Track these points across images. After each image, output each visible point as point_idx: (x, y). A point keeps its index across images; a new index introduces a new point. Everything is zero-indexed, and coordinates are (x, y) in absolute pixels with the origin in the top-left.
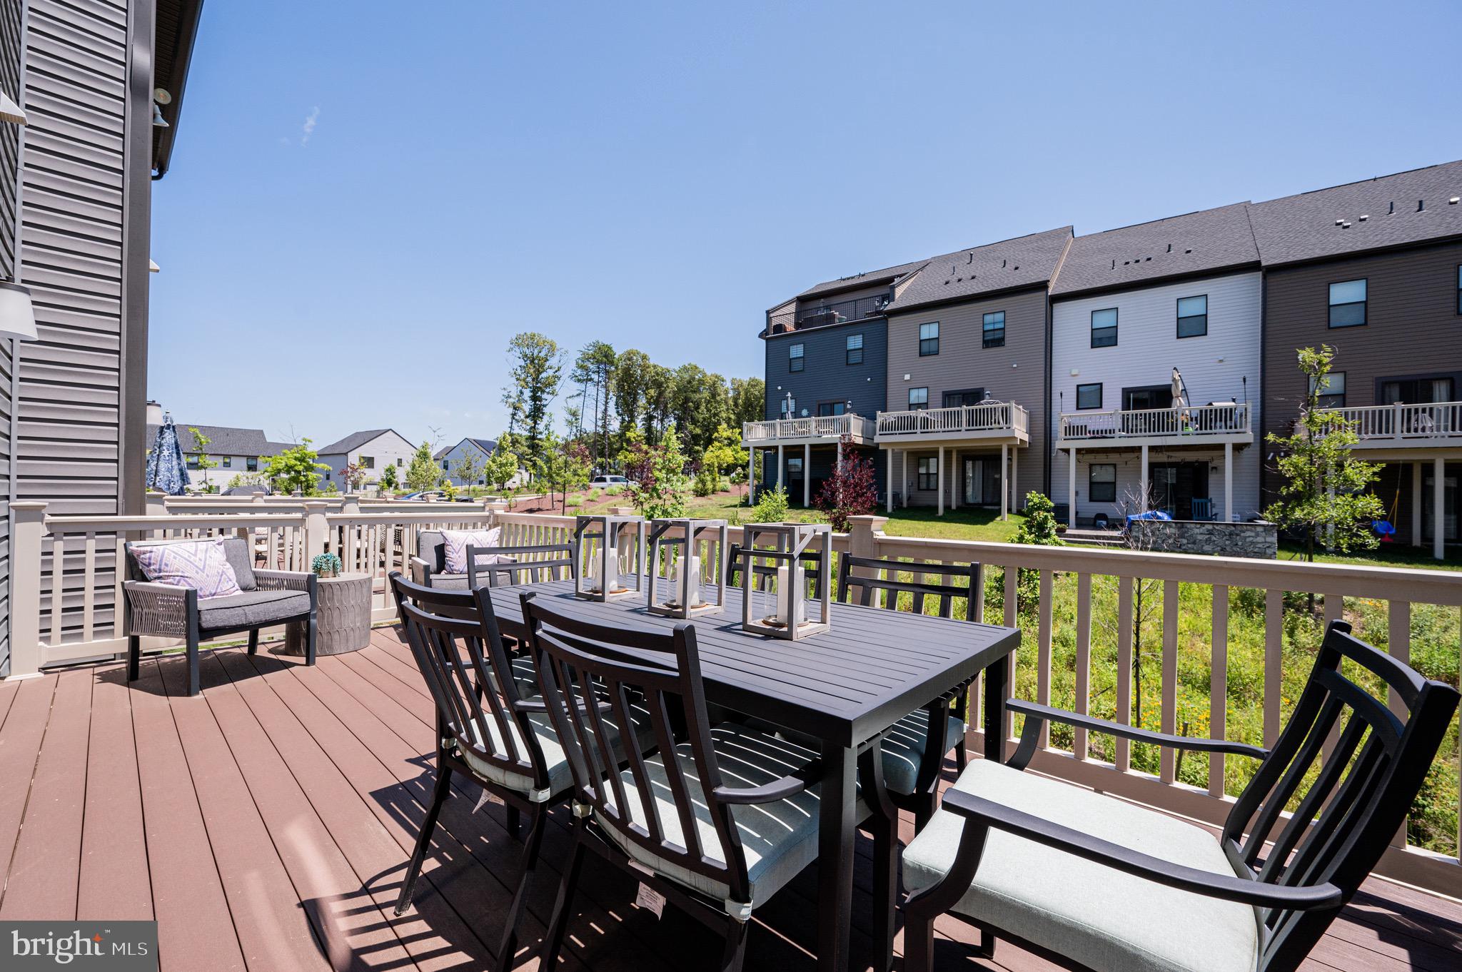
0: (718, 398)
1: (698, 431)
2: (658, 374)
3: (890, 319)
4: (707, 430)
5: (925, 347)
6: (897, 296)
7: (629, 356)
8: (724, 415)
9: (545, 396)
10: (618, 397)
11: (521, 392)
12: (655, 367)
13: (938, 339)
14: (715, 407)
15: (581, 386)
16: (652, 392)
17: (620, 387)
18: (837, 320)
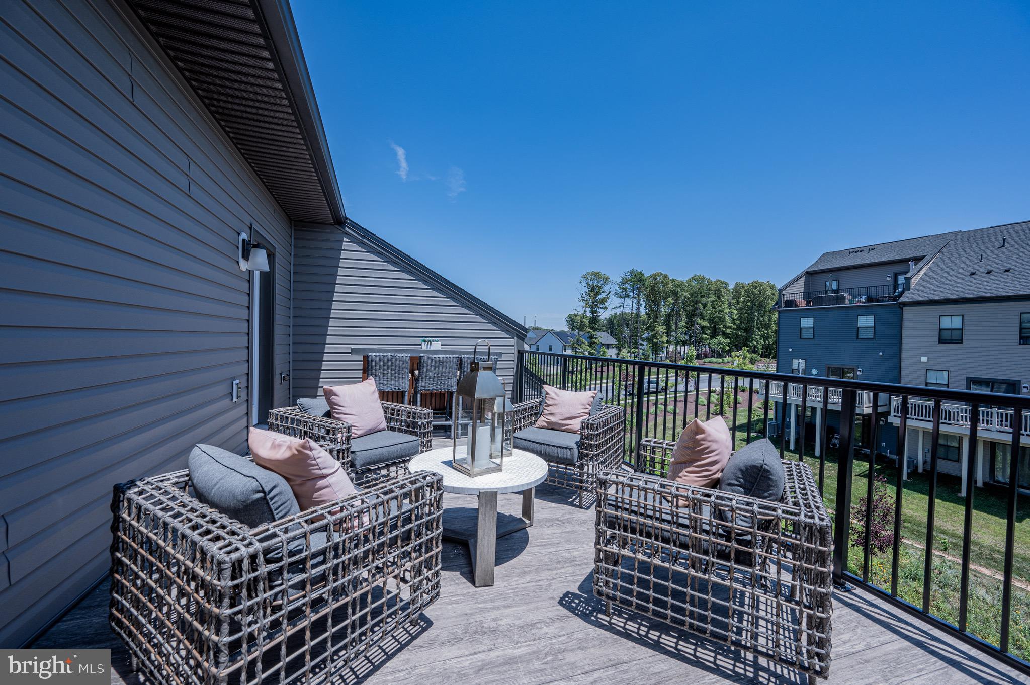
0: (723, 299)
1: (706, 324)
2: (675, 286)
3: (904, 308)
4: (712, 323)
5: (946, 335)
6: (912, 286)
7: (655, 277)
8: (727, 311)
9: (599, 310)
10: (646, 304)
11: (585, 311)
12: (673, 281)
13: (962, 330)
14: (721, 306)
15: (622, 300)
16: (670, 300)
17: (648, 297)
18: (847, 301)
